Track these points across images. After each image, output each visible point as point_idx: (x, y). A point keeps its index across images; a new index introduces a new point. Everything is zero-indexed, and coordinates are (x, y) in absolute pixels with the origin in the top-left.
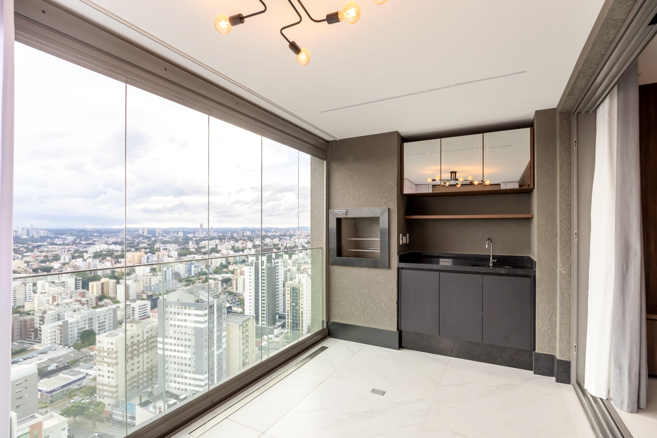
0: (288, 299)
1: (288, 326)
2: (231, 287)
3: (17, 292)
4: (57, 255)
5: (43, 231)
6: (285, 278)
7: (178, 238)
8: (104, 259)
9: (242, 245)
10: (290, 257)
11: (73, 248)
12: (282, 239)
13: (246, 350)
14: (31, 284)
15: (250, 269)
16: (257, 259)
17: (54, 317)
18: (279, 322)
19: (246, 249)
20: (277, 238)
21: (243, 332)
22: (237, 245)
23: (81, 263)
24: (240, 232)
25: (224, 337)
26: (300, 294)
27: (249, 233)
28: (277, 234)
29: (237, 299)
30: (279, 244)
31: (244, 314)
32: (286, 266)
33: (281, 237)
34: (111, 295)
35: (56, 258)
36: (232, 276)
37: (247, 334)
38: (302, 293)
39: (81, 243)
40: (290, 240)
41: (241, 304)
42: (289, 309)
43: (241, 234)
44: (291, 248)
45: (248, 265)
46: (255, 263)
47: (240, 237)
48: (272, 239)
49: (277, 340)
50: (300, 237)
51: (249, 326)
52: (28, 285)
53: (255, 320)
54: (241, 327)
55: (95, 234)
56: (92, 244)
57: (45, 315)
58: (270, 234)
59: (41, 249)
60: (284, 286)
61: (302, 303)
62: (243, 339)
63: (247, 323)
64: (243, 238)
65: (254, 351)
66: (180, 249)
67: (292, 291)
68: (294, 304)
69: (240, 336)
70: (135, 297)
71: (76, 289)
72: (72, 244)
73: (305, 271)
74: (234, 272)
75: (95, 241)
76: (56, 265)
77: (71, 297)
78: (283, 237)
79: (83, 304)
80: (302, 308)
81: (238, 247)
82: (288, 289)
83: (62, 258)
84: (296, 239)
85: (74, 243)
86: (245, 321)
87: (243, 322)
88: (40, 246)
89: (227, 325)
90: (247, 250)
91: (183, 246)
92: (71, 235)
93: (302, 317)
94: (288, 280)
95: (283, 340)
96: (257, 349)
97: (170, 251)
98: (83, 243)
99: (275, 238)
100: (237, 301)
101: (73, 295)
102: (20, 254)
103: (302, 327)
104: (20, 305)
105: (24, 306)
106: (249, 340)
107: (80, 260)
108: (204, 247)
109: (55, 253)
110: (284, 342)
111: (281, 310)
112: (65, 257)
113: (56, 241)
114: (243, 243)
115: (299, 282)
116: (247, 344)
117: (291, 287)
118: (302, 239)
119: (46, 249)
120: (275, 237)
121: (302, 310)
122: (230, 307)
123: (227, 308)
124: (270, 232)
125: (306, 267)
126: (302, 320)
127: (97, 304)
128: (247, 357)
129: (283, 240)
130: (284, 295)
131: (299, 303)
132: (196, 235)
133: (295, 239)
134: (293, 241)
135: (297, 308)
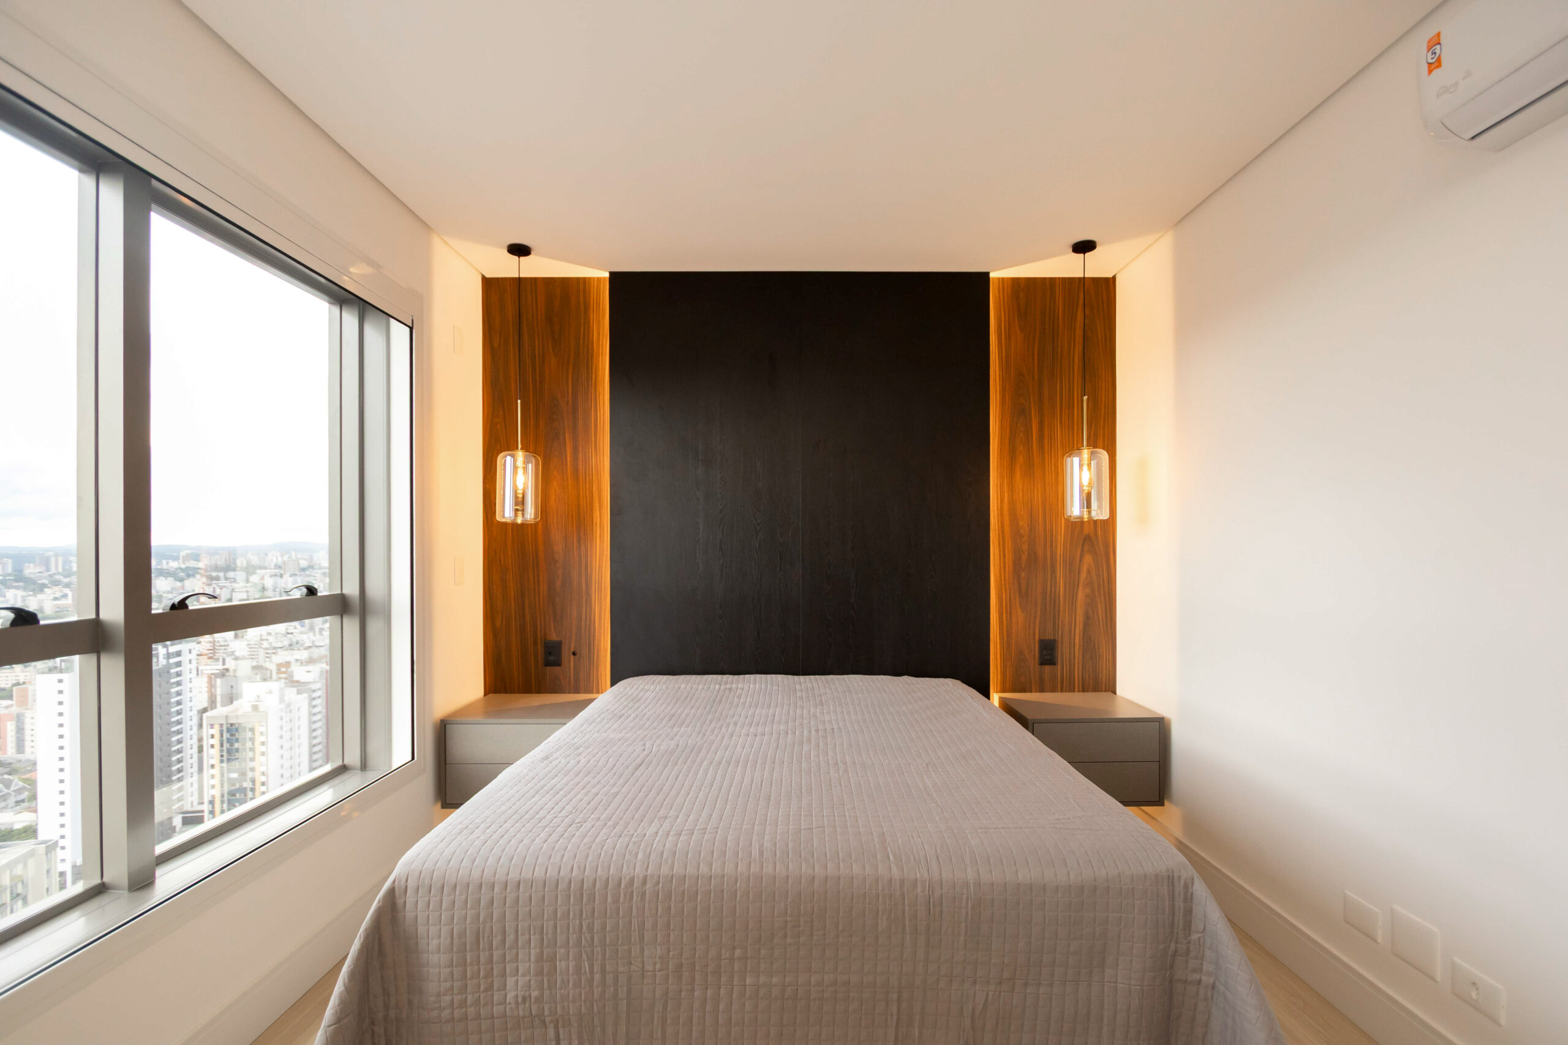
0: (216, 761)
6: (205, 699)
9: (57, 602)
12: (217, 578)
15: (60, 681)
20: (198, 576)
24: (53, 560)
26: (257, 743)
28: (201, 565)
32: (224, 660)
33: (214, 574)
38: (263, 739)
40: (247, 581)
47: (50, 576)
48: (181, 580)
58: (174, 565)
60: (200, 723)
61: (263, 769)
64: (66, 580)
67: (226, 735)
68: (234, 775)
73: (283, 669)
74: (12, 691)
78: (221, 574)
82: (213, 731)
84: (267, 578)
94: (219, 704)
99: (193, 576)
100: (19, 791)
111: (190, 799)
115: (254, 708)
117: (223, 724)
118: (286, 576)
120: (191, 573)
124: (176, 558)
125: (288, 659)
129: (222, 582)
130: (200, 750)
131: (253, 769)
133: (263, 578)
134: (255, 585)
135: (245, 785)
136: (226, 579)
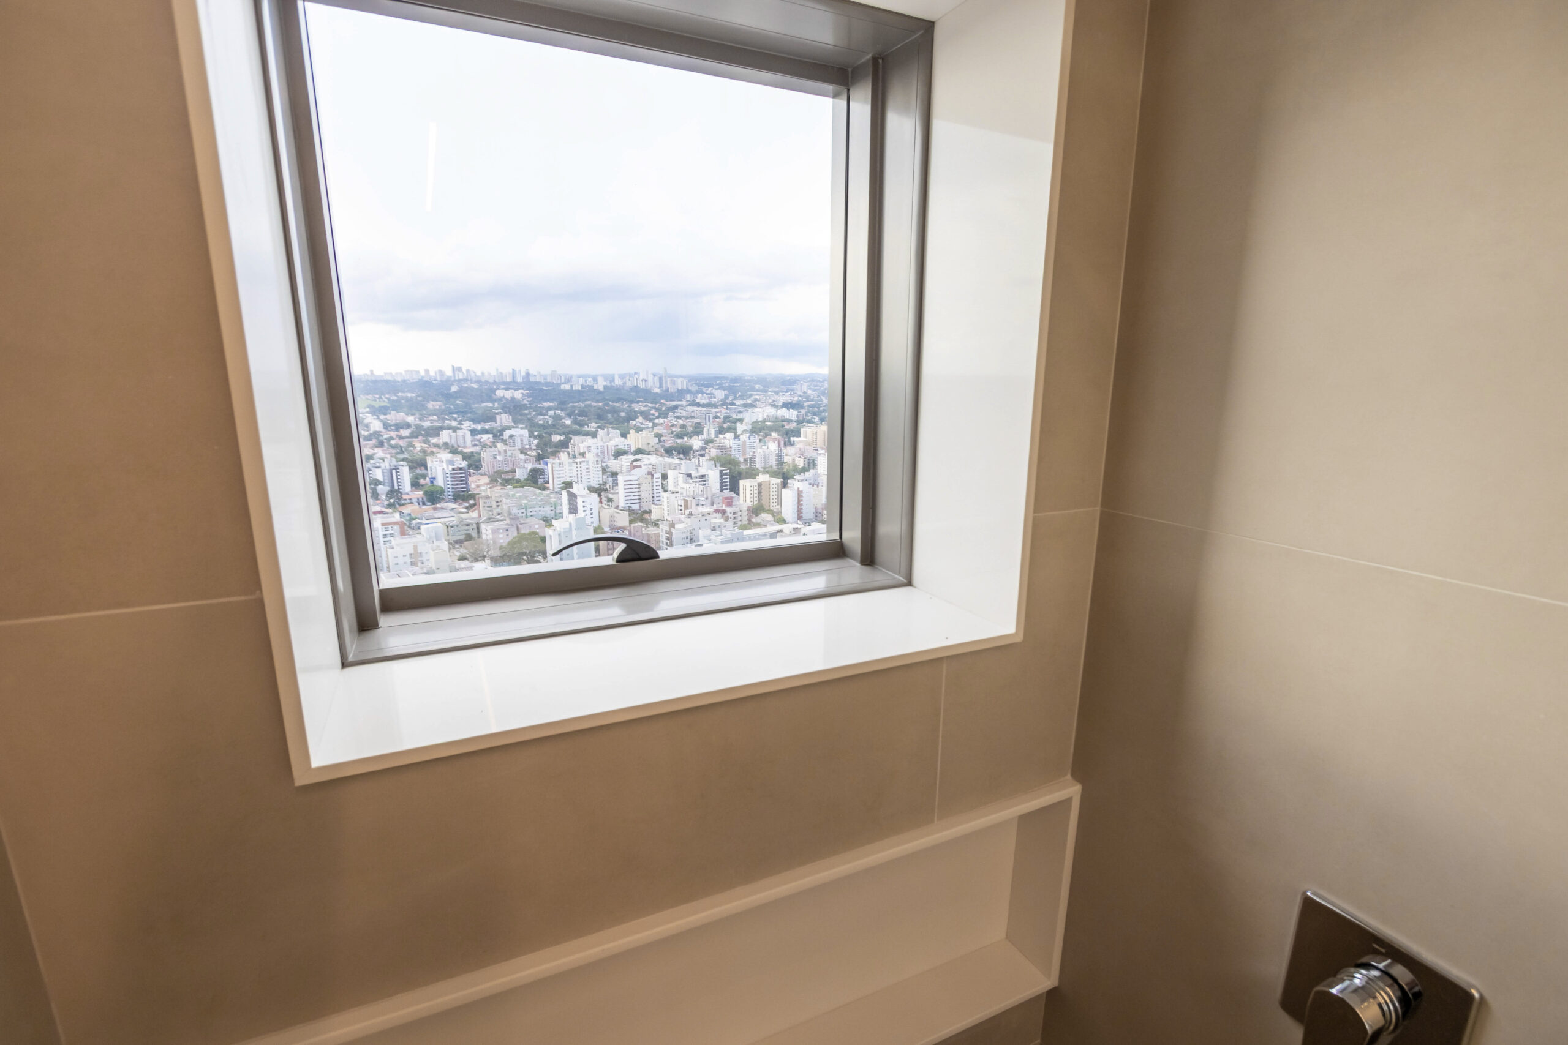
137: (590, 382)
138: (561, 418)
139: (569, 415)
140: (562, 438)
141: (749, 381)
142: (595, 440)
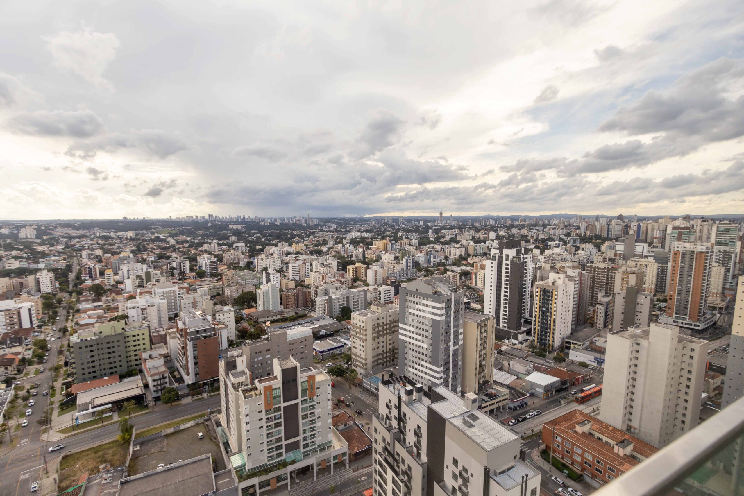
0: (537, 302)
1: (534, 333)
2: (470, 282)
3: (301, 270)
4: (325, 240)
5: (315, 220)
6: (533, 277)
7: (419, 227)
8: (357, 245)
9: (483, 236)
10: (542, 252)
11: (336, 234)
12: (532, 229)
13: (484, 352)
14: (309, 264)
15: (492, 263)
16: (501, 252)
17: (323, 292)
18: (524, 327)
19: (488, 240)
20: (526, 228)
21: (481, 333)
22: (478, 236)
23: (341, 248)
24: (482, 220)
25: (461, 334)
26: (554, 299)
27: (491, 222)
28: (526, 223)
29: (476, 295)
30: (528, 236)
31: (483, 312)
32: (536, 263)
33: (531, 227)
34: (363, 278)
35: (325, 243)
36: (472, 270)
37: (485, 335)
38: (556, 297)
39: (341, 231)
40: (543, 230)
41: (480, 301)
42: (537, 314)
43: (483, 223)
44: (544, 241)
45: (490, 259)
46: (498, 256)
47: (481, 226)
48: (520, 229)
49: (520, 346)
50: (557, 227)
51: (488, 327)
52: (307, 264)
53: (495, 321)
54: (479, 327)
55: (351, 223)
56: (349, 231)
57: (317, 290)
58: (517, 223)
59: (316, 234)
60: (532, 286)
61: (555, 309)
62: (481, 339)
63: (486, 323)
64: (485, 228)
65: (493, 354)
66: (420, 238)
67: (542, 293)
68: (544, 309)
69: (477, 335)
70: (381, 282)
71: (338, 271)
72: (335, 231)
73: (563, 270)
74: (474, 265)
75: (351, 229)
76: (324, 249)
77: (335, 277)
78: (534, 227)
79: (343, 284)
80: (554, 315)
81: (479, 238)
82: (537, 290)
83: (328, 243)
84: (551, 229)
85: (336, 230)
86: (484, 320)
87: (482, 321)
88: (314, 232)
89: (464, 322)
90: (490, 241)
91: (423, 235)
92: (335, 223)
93: (554, 325)
94: (538, 280)
95: (528, 349)
96: (496, 352)
97: (411, 240)
98: (343, 230)
99: (524, 228)
100: (476, 298)
101: (336, 275)
102: (302, 239)
103: (553, 337)
104: (303, 280)
105: (305, 281)
106: (488, 341)
107: (340, 245)
108: (444, 237)
109: (324, 238)
110: (528, 351)
111: (527, 314)
112: (330, 243)
113: (326, 228)
114: (485, 234)
115: (553, 284)
116: (485, 346)
117: (541, 288)
118: (559, 229)
119: (318, 235)
120: (523, 227)
121: (554, 317)
122: (468, 303)
123: (465, 303)
124: (518, 221)
125: (564, 265)
126: (554, 329)
127: (352, 284)
128: (484, 359)
129: (534, 231)
130: (531, 296)
131: (551, 308)
132: (436, 224)
133: (550, 230)
134: (547, 232)
135: (548, 314)
136: (536, 229)
137: (273, 221)
138: (260, 238)
139: (264, 237)
140: (261, 247)
141: (347, 220)
142: (276, 248)
